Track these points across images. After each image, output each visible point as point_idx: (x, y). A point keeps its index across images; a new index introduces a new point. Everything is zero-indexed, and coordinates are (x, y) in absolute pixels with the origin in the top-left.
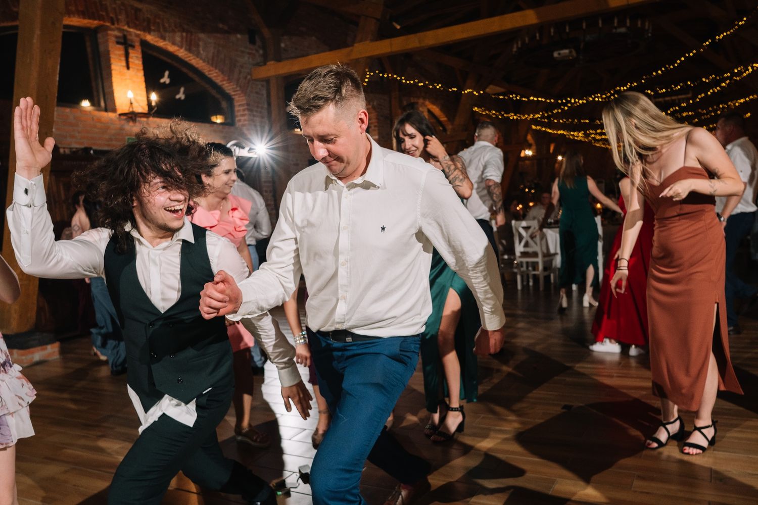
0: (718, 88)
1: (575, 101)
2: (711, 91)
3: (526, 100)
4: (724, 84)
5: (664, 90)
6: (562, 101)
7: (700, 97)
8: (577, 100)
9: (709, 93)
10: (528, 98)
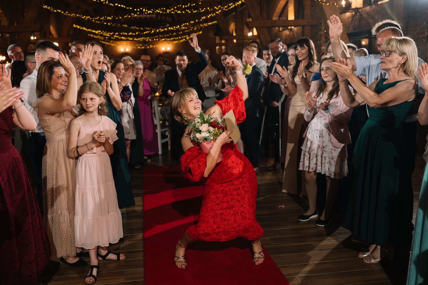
0: (214, 14)
1: (145, 10)
2: (210, 15)
3: (113, 5)
4: (218, 12)
5: (196, 11)
6: (137, 9)
7: (202, 18)
8: (147, 10)
9: (209, 17)
10: (114, 5)
